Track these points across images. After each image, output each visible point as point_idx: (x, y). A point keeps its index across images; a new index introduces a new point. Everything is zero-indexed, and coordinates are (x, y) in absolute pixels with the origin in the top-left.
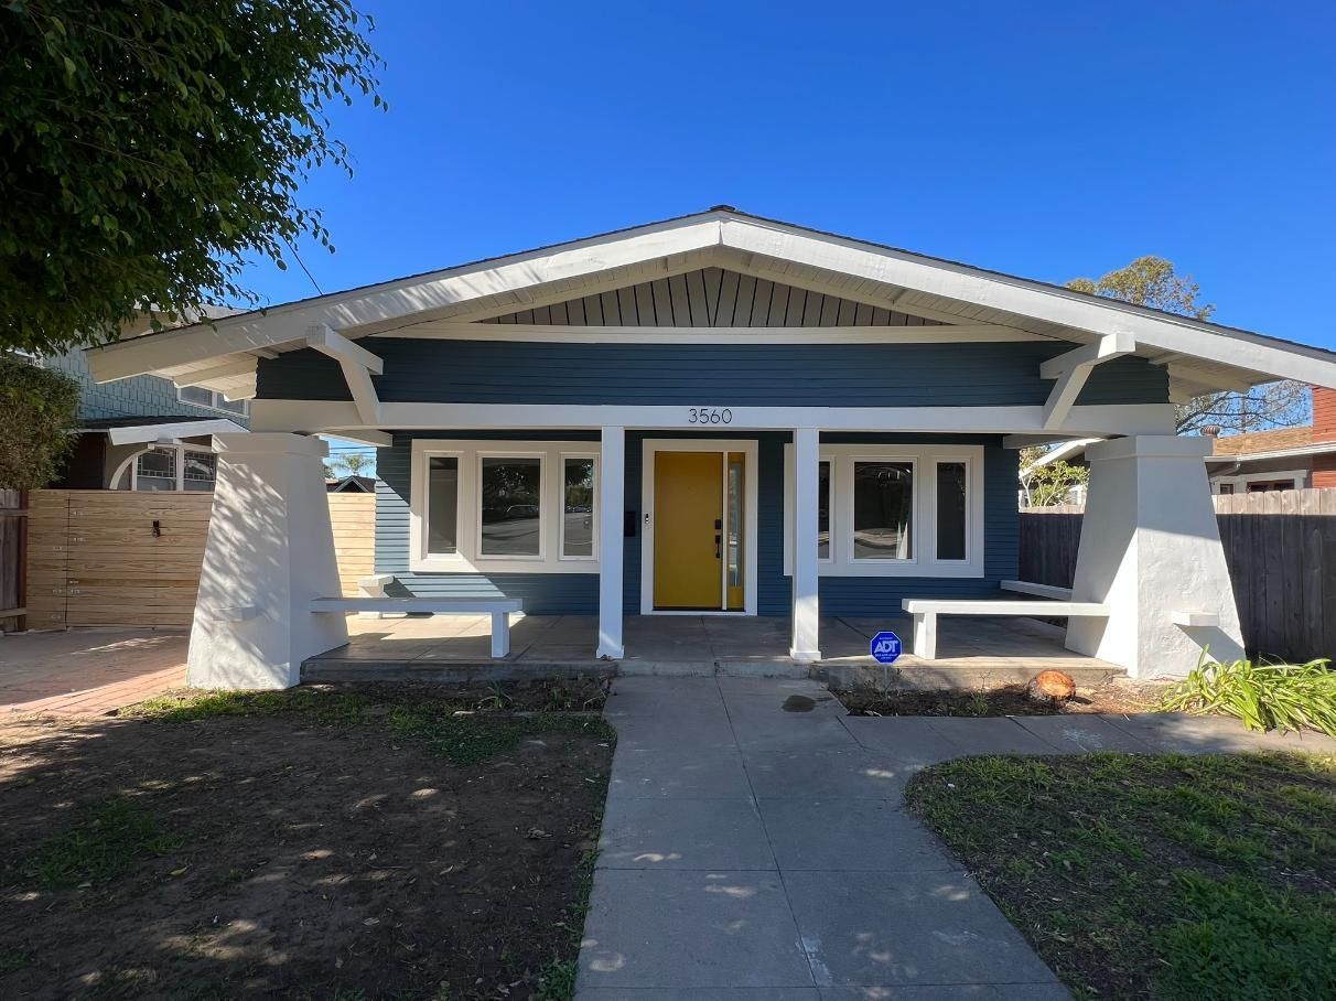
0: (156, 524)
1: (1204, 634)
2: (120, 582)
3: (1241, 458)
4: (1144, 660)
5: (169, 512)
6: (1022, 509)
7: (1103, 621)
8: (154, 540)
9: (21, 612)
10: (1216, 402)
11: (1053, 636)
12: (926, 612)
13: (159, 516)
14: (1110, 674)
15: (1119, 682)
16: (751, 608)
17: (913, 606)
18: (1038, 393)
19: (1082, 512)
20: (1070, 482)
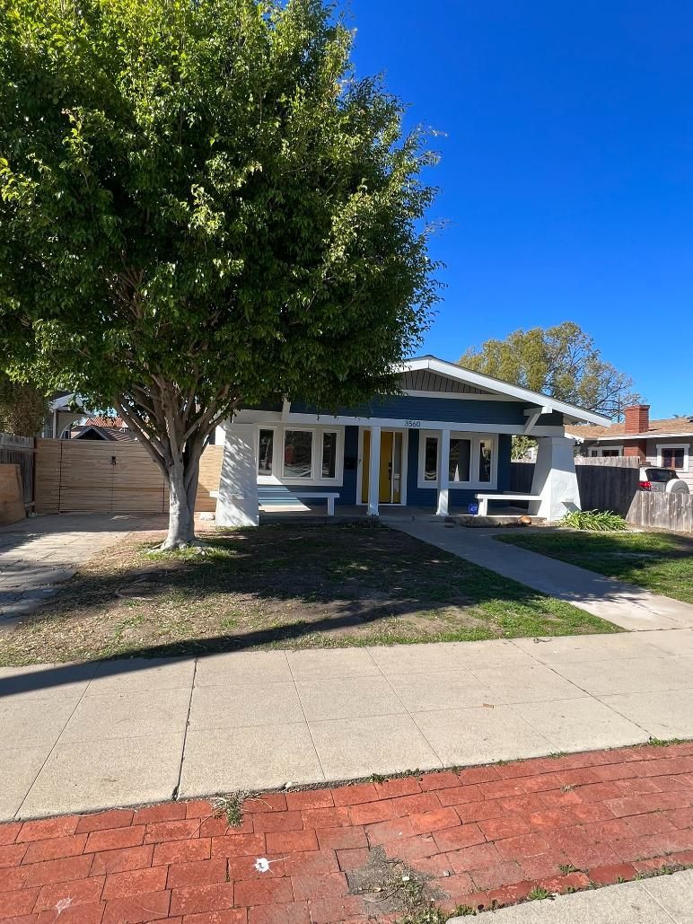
0: (114, 458)
1: (570, 505)
2: (92, 488)
3: (600, 439)
4: (552, 514)
5: (121, 452)
6: (512, 461)
7: (540, 501)
8: (111, 466)
9: (33, 504)
10: (600, 403)
11: (524, 507)
12: (484, 499)
13: (115, 454)
14: (542, 519)
15: (544, 522)
16: (404, 502)
17: (479, 496)
18: (523, 421)
19: (534, 462)
20: (530, 447)
